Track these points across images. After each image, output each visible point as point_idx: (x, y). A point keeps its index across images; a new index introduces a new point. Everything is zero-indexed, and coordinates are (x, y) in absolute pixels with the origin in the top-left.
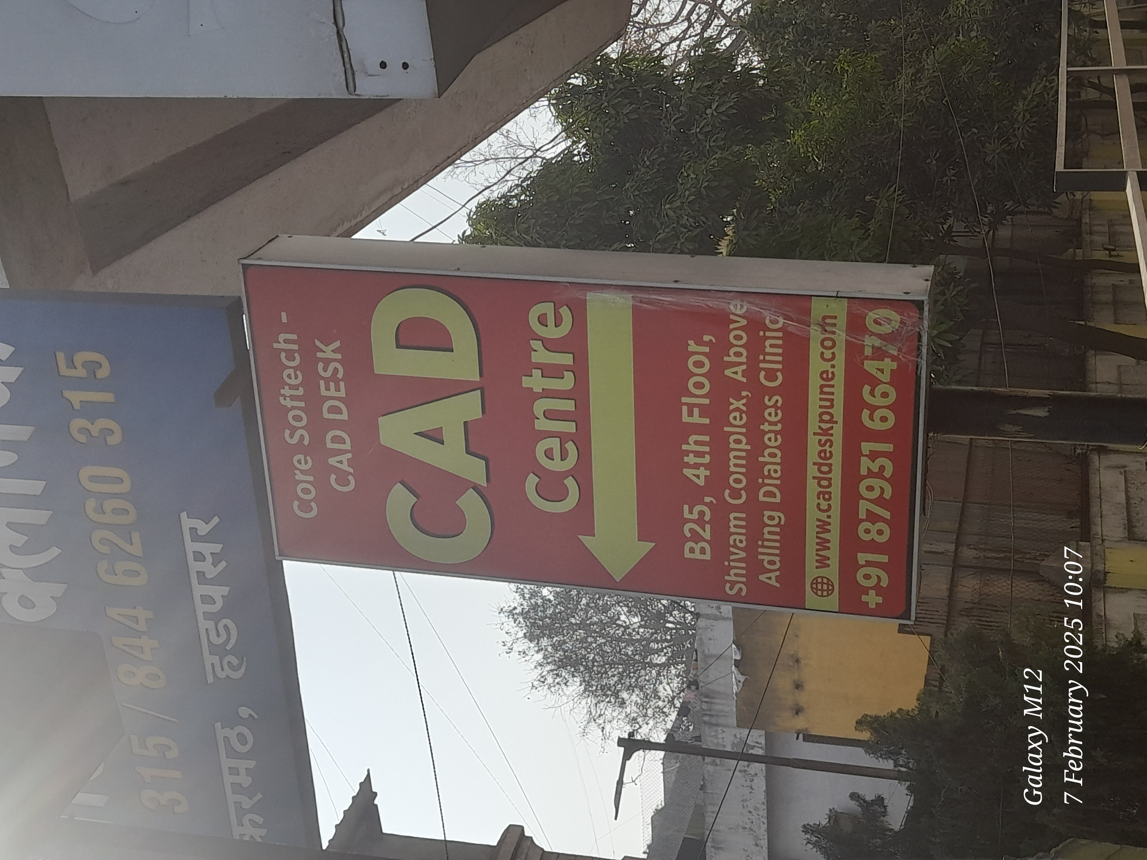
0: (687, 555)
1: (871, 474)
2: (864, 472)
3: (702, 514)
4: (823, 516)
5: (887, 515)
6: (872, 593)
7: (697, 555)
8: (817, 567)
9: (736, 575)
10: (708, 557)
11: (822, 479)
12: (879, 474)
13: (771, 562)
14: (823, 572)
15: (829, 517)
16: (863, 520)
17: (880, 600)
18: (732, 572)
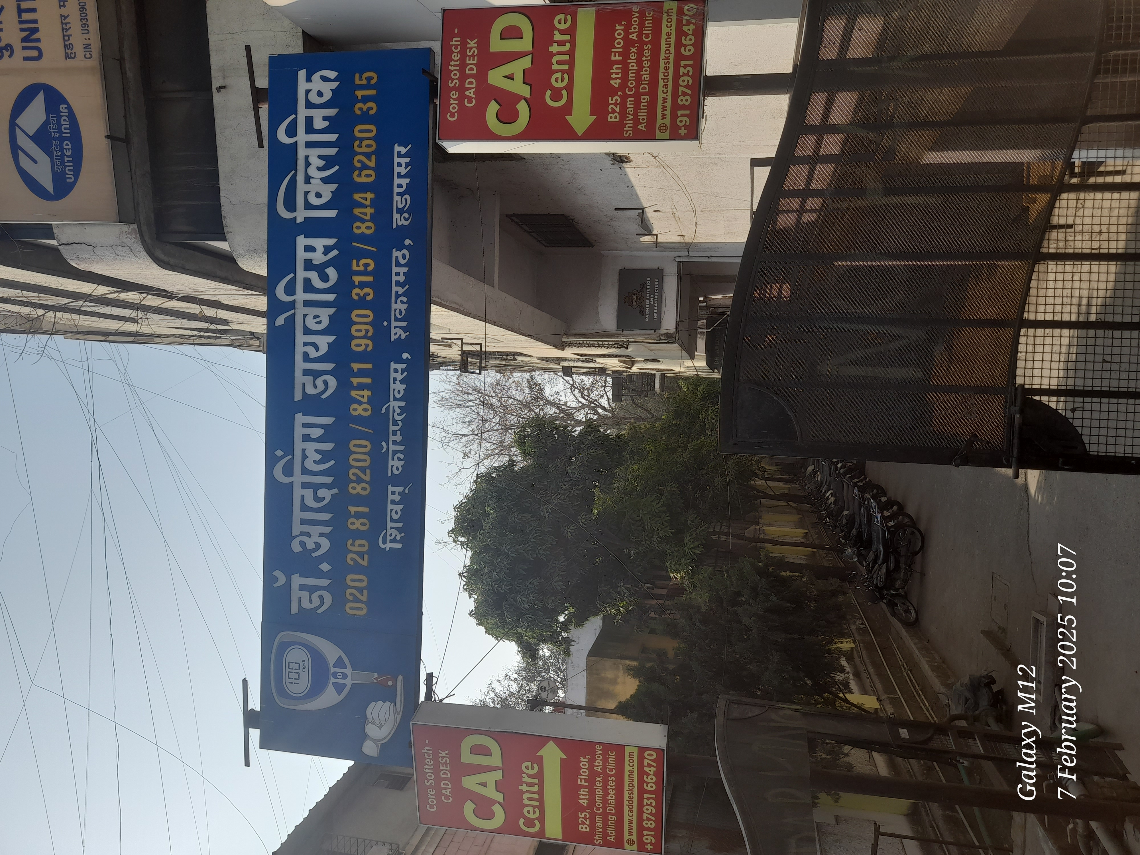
0: (609, 120)
1: (684, 75)
2: (681, 74)
3: (616, 100)
4: (664, 96)
5: (689, 92)
6: (683, 128)
7: (613, 120)
8: (661, 119)
9: (628, 127)
10: (617, 120)
11: (665, 79)
12: (687, 75)
13: (643, 119)
14: (664, 121)
15: (667, 96)
16: (681, 96)
17: (686, 131)
18: (627, 126)
